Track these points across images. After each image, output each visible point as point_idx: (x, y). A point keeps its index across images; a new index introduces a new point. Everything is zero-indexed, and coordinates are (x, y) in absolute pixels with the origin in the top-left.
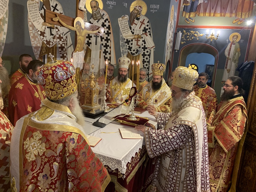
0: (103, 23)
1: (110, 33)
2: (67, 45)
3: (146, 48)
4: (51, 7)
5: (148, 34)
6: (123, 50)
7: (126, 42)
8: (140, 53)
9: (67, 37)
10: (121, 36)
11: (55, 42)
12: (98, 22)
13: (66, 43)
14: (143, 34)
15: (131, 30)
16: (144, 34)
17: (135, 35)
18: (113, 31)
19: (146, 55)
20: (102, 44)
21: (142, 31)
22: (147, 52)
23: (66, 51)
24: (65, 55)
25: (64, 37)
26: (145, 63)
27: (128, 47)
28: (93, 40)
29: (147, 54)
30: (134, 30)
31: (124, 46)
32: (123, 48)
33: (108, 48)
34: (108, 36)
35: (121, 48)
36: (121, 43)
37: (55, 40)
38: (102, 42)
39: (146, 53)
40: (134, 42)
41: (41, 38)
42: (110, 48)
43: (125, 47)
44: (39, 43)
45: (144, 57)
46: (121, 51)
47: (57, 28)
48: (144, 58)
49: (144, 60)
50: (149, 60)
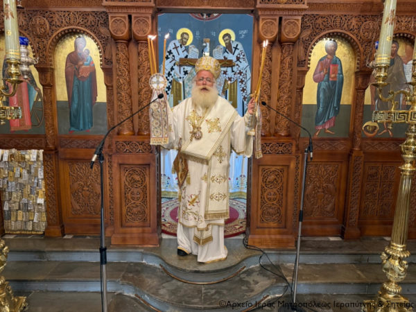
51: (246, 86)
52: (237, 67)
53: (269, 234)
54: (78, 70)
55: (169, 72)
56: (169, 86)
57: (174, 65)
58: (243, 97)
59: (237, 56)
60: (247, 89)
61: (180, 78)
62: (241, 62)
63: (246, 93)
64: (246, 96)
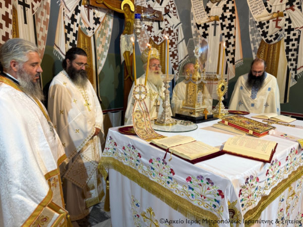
0: (225, 5)
1: (235, 17)
2: (177, 40)
3: (293, 30)
5: (296, 7)
6: (253, 39)
7: (258, 27)
8: (281, 38)
9: (177, 30)
10: (251, 18)
11: (164, 38)
12: (217, 5)
13: (177, 38)
14: (287, 9)
15: (267, 8)
16: (289, 9)
17: (274, 13)
18: (239, 14)
19: (292, 40)
20: (223, 34)
21: (285, 5)
22: (294, 35)
23: (176, 47)
26: (290, 53)
27: (261, 33)
28: (210, 30)
29: (294, 38)
30: (271, 6)
31: (255, 32)
32: (253, 35)
33: (232, 37)
34: (232, 21)
35: (250, 35)
36: (251, 29)
37: (164, 35)
38: (223, 32)
39: (292, 37)
40: (272, 24)
42: (234, 37)
43: (257, 33)
45: (288, 43)
46: (251, 40)
47: (166, 20)
48: (288, 46)
49: (288, 48)
50: (298, 46)
51: (177, 50)
52: (166, 23)
55: (73, 16)
56: (74, 41)
57: (80, 5)
58: (173, 64)
59: (165, 8)
60: (179, 54)
61: (89, 29)
62: (170, 17)
63: (178, 59)
64: (177, 63)
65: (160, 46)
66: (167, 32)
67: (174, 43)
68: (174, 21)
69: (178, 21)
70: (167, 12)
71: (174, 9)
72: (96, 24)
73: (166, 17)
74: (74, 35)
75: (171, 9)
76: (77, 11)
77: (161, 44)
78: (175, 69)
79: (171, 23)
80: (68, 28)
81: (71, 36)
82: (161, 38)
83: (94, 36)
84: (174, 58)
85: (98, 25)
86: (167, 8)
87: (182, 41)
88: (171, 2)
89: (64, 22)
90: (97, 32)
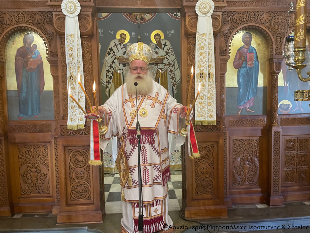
2: (174, 69)
4: (162, 45)
9: (174, 63)
11: (166, 68)
13: (174, 68)
23: (174, 73)
24: (174, 76)
25: (173, 64)
37: (166, 67)
41: (156, 68)
44: (155, 71)
47: (167, 58)
51: (174, 75)
52: (167, 59)
53: (204, 205)
54: (26, 62)
55: (111, 65)
56: (111, 76)
57: (115, 60)
58: (172, 84)
59: (166, 51)
60: (176, 77)
61: (120, 70)
62: (169, 56)
63: (175, 80)
64: (175, 83)
65: (164, 74)
66: (168, 65)
67: (173, 71)
68: (172, 58)
69: (174, 57)
70: (167, 53)
71: (171, 51)
72: (124, 67)
73: (167, 56)
74: (111, 73)
75: (170, 51)
76: (113, 62)
77: (164, 72)
78: (174, 86)
79: (170, 59)
80: (108, 71)
81: (110, 75)
82: (164, 69)
83: (123, 73)
84: (173, 80)
85: (125, 67)
86: (167, 51)
87: (177, 69)
88: (169, 47)
89: (106, 69)
90: (125, 70)
